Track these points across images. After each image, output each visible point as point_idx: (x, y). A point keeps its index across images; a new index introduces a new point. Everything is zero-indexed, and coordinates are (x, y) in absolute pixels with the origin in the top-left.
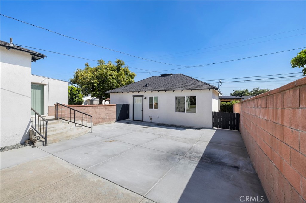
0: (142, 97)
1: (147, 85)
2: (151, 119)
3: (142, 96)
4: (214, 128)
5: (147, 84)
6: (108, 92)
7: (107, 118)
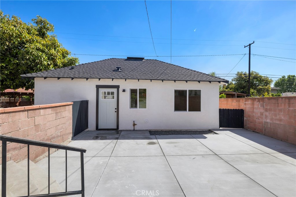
0: (116, 89)
1: (118, 70)
2: (134, 125)
3: (117, 87)
4: (221, 128)
5: (118, 68)
6: (29, 75)
7: (58, 136)
